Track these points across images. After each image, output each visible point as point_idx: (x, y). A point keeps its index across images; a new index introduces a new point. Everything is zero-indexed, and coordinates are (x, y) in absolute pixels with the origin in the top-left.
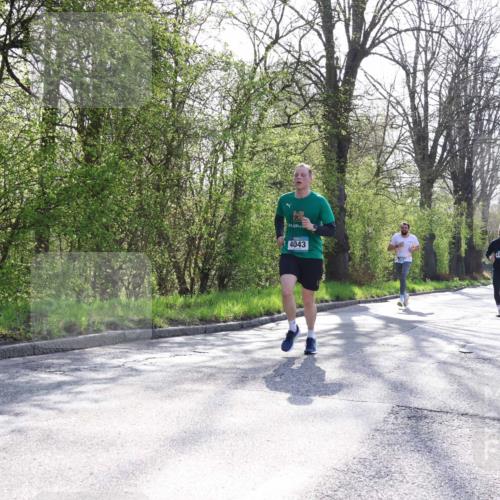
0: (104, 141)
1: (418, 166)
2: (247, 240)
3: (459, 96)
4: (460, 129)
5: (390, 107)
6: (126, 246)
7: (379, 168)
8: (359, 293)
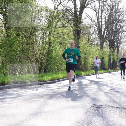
0: (12, 31)
1: (99, 38)
2: (52, 59)
3: (111, 19)
4: (111, 28)
5: (92, 22)
6: (18, 60)
7: (89, 39)
8: (83, 73)
